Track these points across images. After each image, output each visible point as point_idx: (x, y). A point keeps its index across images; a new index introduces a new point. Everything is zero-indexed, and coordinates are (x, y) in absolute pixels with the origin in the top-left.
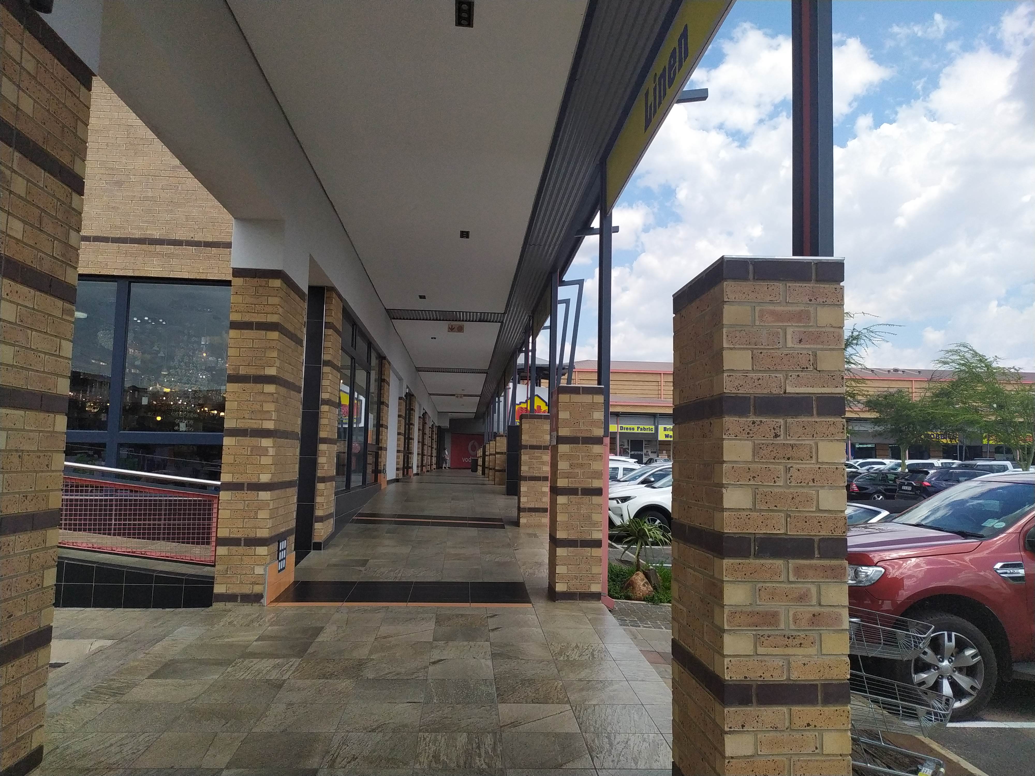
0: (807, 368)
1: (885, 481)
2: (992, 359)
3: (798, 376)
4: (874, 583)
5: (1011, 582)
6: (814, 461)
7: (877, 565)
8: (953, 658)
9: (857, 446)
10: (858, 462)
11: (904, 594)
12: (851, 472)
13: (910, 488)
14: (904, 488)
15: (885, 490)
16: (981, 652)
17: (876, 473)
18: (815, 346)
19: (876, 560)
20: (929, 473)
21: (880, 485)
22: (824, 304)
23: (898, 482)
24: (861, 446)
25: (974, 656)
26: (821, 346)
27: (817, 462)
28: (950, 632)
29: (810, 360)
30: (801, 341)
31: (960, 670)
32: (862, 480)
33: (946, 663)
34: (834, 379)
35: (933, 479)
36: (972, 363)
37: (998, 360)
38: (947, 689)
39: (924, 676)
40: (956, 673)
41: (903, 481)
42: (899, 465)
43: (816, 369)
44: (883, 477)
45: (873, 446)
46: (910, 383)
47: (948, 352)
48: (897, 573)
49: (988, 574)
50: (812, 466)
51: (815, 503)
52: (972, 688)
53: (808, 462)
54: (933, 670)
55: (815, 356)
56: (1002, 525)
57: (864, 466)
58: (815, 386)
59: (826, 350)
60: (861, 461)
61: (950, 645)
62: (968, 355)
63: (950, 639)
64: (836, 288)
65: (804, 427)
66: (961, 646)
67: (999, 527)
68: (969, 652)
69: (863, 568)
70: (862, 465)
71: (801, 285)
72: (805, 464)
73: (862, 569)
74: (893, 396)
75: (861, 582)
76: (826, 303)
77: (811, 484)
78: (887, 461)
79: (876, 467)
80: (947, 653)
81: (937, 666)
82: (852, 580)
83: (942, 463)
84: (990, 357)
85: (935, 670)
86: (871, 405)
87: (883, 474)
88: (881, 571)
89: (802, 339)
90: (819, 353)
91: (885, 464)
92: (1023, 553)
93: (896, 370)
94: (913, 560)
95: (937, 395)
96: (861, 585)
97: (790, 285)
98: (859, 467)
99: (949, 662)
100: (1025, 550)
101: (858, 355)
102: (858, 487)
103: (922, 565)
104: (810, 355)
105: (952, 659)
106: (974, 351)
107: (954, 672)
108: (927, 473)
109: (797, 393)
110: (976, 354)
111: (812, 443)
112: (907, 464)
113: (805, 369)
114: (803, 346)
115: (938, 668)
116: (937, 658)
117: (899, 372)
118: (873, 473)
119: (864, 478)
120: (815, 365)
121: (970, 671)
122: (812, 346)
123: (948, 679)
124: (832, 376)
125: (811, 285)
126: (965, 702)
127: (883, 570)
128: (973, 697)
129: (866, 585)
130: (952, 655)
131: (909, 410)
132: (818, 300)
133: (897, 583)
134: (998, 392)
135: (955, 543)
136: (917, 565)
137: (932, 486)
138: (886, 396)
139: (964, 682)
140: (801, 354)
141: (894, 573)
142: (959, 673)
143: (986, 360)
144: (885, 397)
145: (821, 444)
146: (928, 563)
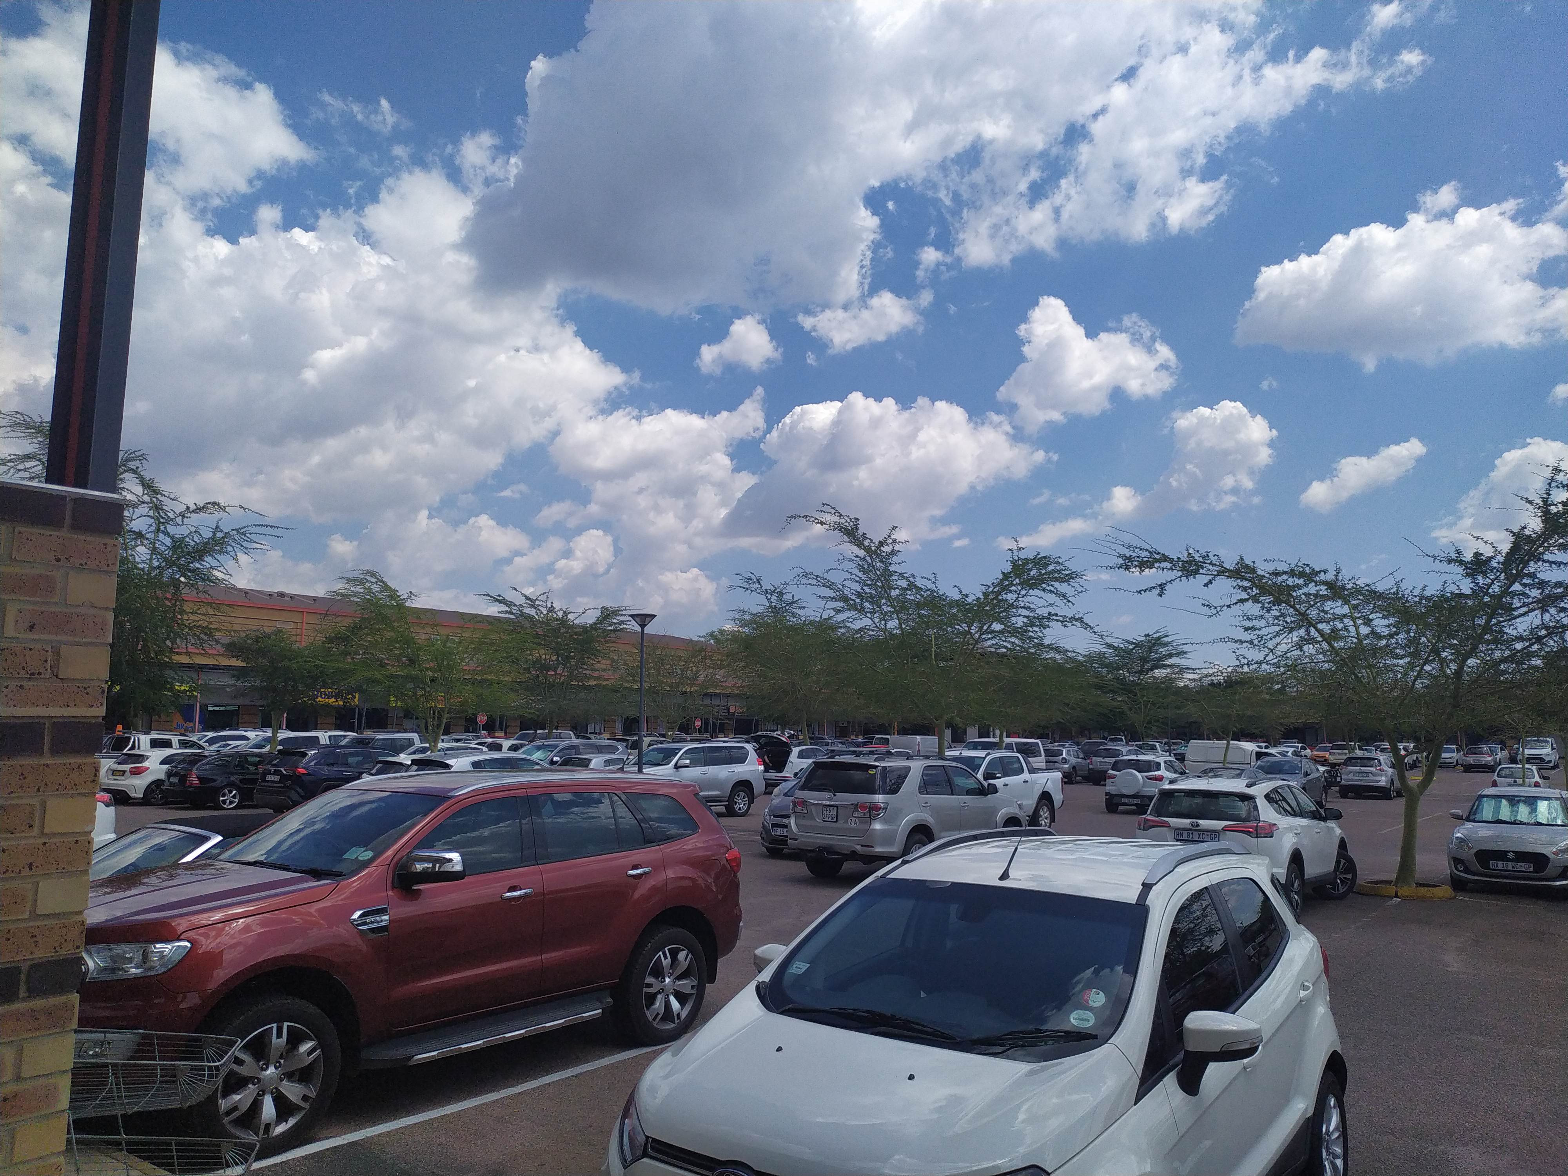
0: (40, 674)
1: (243, 767)
2: (405, 596)
3: (21, 687)
4: (172, 968)
5: (372, 936)
6: (36, 831)
7: (182, 937)
8: (282, 1061)
9: (210, 709)
10: (206, 736)
11: (221, 975)
12: (193, 754)
13: (276, 778)
14: (269, 778)
15: (241, 781)
16: (321, 1045)
17: (229, 756)
18: (59, 638)
19: (181, 929)
20: (307, 754)
21: (236, 774)
22: (81, 568)
23: (261, 769)
24: (217, 708)
25: (310, 1053)
26: (71, 639)
27: (42, 834)
28: (280, 1024)
29: (46, 661)
30: (32, 627)
31: (289, 1076)
32: (208, 767)
33: (271, 1070)
34: (87, 693)
35: (313, 763)
36: (380, 599)
37: (413, 597)
38: (268, 1109)
39: (237, 1097)
40: (284, 1082)
41: (268, 767)
42: (267, 740)
43: (57, 676)
44: (241, 760)
45: (236, 708)
46: (300, 614)
47: (348, 580)
48: (213, 945)
49: (342, 930)
50: (31, 841)
51: (29, 905)
52: (305, 1098)
53: (23, 835)
54: (250, 1086)
55: (57, 653)
56: (370, 854)
57: (214, 744)
58: (51, 704)
59: (79, 644)
60: (211, 734)
61: (278, 1042)
62: (375, 588)
63: (279, 1035)
64: (105, 544)
65: (22, 774)
66: (295, 1039)
67: (366, 858)
68: (305, 1047)
69: (158, 946)
70: (211, 741)
71: (42, 532)
72: (21, 838)
73: (155, 947)
74: (269, 638)
75: (151, 968)
76: (86, 567)
77: (26, 872)
78: (251, 734)
79: (234, 743)
80: (274, 1054)
81: (257, 1078)
82: (137, 968)
83: (330, 737)
84: (403, 593)
85: (254, 1085)
86: (233, 649)
87: (240, 757)
88: (186, 946)
89: (34, 624)
90: (64, 649)
91: (247, 739)
92: (390, 893)
93: (281, 595)
94: (241, 920)
95: (330, 640)
96: (152, 973)
97: (23, 529)
98: (206, 745)
99: (276, 1068)
100: (393, 888)
101: (221, 569)
102: (199, 778)
103: (253, 928)
104: (47, 651)
105: (280, 1063)
106: (383, 582)
107: (281, 1080)
108: (304, 755)
109: (15, 717)
110: (386, 587)
111: (35, 802)
112: (279, 739)
113: (36, 676)
114: (36, 637)
115: (259, 1080)
116: (258, 1066)
117: (286, 598)
118: (226, 756)
119: (212, 764)
120: (55, 667)
121: (303, 1076)
122: (53, 637)
123: (272, 1093)
124: (85, 689)
125: (64, 533)
126: (292, 1122)
127: (189, 945)
128: (303, 1113)
129: (160, 972)
130: (281, 1057)
131: (290, 660)
132: (71, 559)
133: (214, 959)
134: (409, 641)
135: (304, 889)
136: (247, 929)
137: (308, 774)
138: (258, 637)
139: (293, 1091)
140: (31, 649)
141: (208, 944)
142: (289, 1081)
143: (399, 596)
144: (257, 640)
145: (51, 803)
146: (262, 924)
